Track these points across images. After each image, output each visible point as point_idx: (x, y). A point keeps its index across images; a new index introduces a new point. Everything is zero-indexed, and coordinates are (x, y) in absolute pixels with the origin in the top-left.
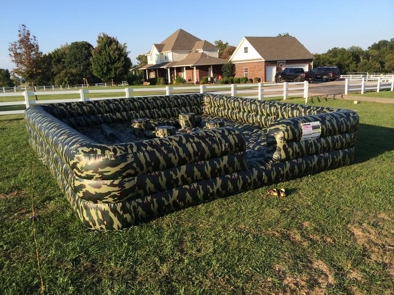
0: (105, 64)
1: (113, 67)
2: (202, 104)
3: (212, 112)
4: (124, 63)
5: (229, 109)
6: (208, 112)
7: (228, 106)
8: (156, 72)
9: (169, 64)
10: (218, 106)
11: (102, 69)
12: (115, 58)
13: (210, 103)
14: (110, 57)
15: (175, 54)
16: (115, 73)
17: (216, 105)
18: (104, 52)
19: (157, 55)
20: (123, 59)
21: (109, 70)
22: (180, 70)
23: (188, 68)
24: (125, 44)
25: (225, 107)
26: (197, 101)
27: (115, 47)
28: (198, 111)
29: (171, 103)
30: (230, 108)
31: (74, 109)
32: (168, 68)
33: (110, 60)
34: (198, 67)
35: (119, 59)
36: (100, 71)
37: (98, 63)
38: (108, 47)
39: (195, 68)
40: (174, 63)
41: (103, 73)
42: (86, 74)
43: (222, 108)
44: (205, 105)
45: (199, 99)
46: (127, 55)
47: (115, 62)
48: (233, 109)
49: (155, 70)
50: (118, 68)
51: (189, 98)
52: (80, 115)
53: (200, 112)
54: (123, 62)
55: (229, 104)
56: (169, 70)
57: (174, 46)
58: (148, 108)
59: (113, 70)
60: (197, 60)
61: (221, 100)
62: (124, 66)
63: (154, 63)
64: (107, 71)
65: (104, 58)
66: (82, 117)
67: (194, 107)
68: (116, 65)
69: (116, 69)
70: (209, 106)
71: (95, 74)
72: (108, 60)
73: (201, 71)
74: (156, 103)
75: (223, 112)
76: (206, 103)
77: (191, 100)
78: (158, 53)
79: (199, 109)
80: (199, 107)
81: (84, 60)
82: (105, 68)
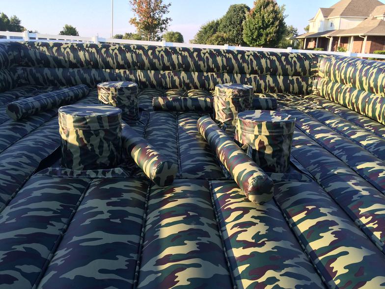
0: (256, 28)
1: (264, 32)
2: (313, 74)
3: (327, 92)
4: (278, 27)
5: (363, 89)
6: (321, 91)
7: (361, 83)
8: (316, 42)
9: (333, 32)
10: (342, 81)
11: (252, 34)
12: (269, 21)
13: (328, 73)
14: (263, 21)
15: (343, 20)
16: (265, 40)
17: (338, 79)
18: (258, 15)
19: (321, 21)
20: (277, 23)
21: (260, 35)
22: (345, 40)
23: (357, 38)
24: (284, 5)
25: (354, 84)
26: (302, 66)
27: (272, 8)
28: (300, 87)
29: (245, 65)
30: (366, 87)
31: (63, 55)
32: (330, 37)
33: (263, 24)
34: (370, 38)
35: (273, 23)
36: (250, 36)
37: (250, 26)
38: (264, 9)
39: (366, 38)
40: (340, 31)
41: (253, 39)
42: (237, 40)
43: (349, 85)
44: (319, 76)
45: (307, 63)
46: (283, 19)
47: (267, 26)
48: (371, 90)
49: (315, 39)
50: (270, 33)
51: (287, 59)
52: (72, 65)
53: (304, 89)
54: (276, 27)
55: (364, 79)
56: (331, 39)
57: (344, 11)
58: (198, 69)
59: (264, 36)
60: (372, 28)
61: (350, 68)
62: (277, 32)
63: (316, 32)
64: (257, 37)
65: (257, 22)
66: (76, 70)
67: (295, 78)
68: (268, 30)
69: (267, 35)
70: (326, 79)
71: (245, 40)
72: (260, 24)
73: (374, 43)
74: (215, 62)
75: (348, 95)
76: (320, 74)
77: (289, 63)
78: (323, 19)
79: (304, 83)
80: (306, 80)
81: (239, 24)
82: (256, 33)
